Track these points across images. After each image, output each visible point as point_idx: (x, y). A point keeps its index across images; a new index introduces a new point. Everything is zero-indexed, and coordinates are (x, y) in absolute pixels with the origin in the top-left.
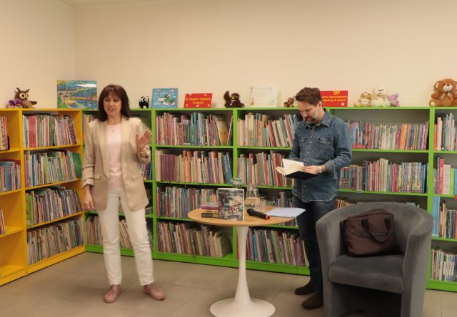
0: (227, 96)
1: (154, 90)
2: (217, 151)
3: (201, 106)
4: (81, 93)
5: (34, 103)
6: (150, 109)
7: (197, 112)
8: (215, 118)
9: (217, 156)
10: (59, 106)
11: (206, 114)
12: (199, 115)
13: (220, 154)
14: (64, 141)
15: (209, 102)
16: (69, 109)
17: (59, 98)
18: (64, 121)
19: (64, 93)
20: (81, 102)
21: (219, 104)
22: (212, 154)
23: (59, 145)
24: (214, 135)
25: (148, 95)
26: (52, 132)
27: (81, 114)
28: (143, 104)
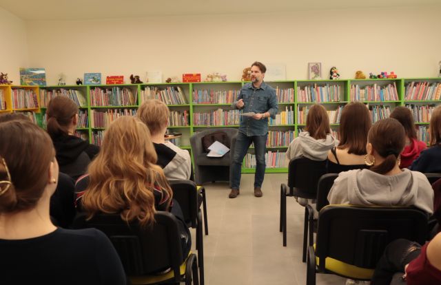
0: (132, 77)
1: (85, 74)
2: (129, 109)
3: (117, 83)
4: (36, 76)
5: (11, 82)
6: (83, 85)
7: (116, 86)
8: (127, 90)
9: (129, 112)
10: (21, 84)
11: (122, 88)
12: (118, 89)
13: (131, 110)
14: (31, 105)
15: (122, 81)
16: (28, 86)
17: (21, 80)
18: (31, 93)
19: (24, 76)
20: (35, 82)
21: (128, 82)
22: (126, 110)
23: (29, 108)
24: (126, 100)
25: (82, 78)
26: (25, 100)
27: (38, 89)
28: (79, 82)
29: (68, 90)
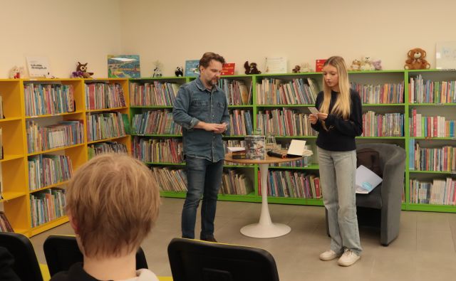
0: (246, 65)
1: (187, 62)
2: (240, 109)
3: (226, 74)
4: (127, 65)
5: (91, 74)
6: (184, 77)
7: (223, 78)
8: (238, 83)
9: (240, 113)
10: (109, 76)
11: (231, 80)
12: (225, 81)
13: (242, 112)
14: (115, 104)
15: (233, 70)
16: (118, 78)
17: (109, 70)
18: (115, 88)
19: (113, 65)
20: (127, 72)
21: (240, 71)
22: (236, 112)
23: (112, 108)
24: (237, 97)
25: (182, 66)
26: (107, 97)
27: (127, 82)
28: (178, 73)
29: (163, 83)
